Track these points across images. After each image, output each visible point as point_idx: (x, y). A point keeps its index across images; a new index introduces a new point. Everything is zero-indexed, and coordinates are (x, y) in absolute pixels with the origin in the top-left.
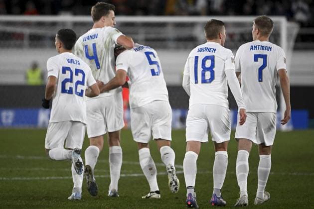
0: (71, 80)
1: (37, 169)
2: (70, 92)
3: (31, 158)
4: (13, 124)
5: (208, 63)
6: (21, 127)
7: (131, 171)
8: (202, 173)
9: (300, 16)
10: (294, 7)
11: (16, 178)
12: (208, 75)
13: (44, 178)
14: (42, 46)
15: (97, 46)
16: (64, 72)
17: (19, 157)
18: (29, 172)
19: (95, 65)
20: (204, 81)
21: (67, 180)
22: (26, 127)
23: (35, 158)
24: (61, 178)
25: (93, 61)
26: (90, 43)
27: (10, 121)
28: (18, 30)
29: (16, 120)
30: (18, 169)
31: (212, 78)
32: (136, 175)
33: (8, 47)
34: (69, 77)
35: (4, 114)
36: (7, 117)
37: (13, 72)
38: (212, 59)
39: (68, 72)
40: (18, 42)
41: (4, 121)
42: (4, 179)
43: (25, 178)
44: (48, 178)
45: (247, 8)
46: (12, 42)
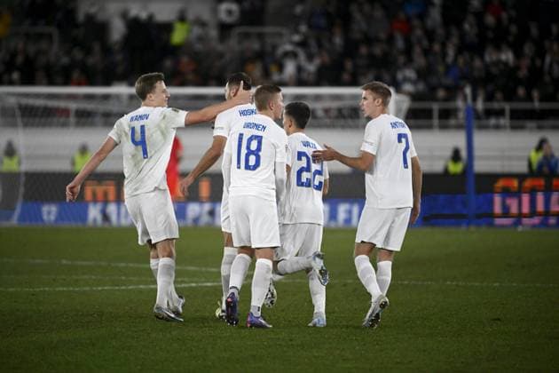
0: (308, 169)
1: (86, 277)
2: (308, 184)
3: (79, 263)
4: (56, 220)
5: (254, 146)
6: (66, 225)
7: (203, 280)
8: (291, 281)
9: (408, 87)
10: (400, 76)
11: (61, 289)
12: (252, 160)
13: (95, 288)
14: (92, 125)
15: (146, 129)
16: (299, 159)
17: (64, 262)
18: (77, 280)
19: (142, 153)
20: (248, 167)
21: (123, 290)
22: (73, 225)
23: (85, 263)
24: (117, 288)
25: (140, 148)
26: (137, 125)
27: (52, 218)
28: (62, 104)
29: (60, 217)
30: (64, 277)
31: (257, 164)
32: (209, 284)
33: (50, 125)
34: (305, 165)
35: (45, 209)
36: (49, 213)
37: (57, 157)
38: (259, 139)
39: (304, 159)
40: (62, 120)
41: (45, 217)
42: (47, 289)
43: (71, 289)
44: (100, 288)
45: (346, 77)
46: (55, 120)
